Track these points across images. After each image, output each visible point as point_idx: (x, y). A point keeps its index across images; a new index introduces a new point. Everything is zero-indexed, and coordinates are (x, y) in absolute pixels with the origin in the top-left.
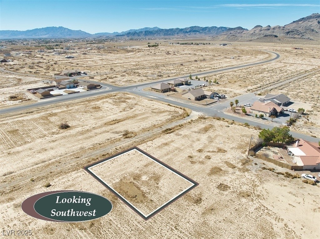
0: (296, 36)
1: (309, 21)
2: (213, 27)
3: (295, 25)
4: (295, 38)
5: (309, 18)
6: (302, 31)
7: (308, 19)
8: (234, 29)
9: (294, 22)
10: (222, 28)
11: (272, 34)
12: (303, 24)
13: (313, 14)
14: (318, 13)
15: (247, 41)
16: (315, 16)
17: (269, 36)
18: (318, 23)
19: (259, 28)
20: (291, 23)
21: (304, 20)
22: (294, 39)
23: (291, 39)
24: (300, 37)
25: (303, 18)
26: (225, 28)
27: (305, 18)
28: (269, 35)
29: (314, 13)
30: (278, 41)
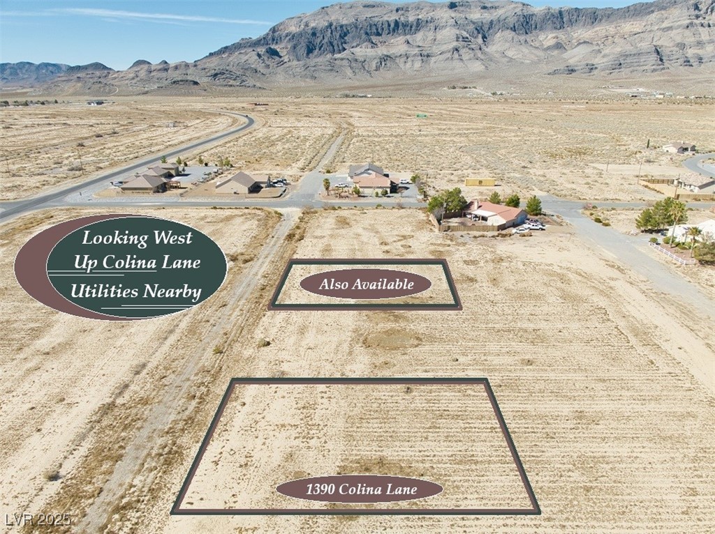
0: (232, 82)
1: (241, 53)
2: (21, 63)
3: (215, 60)
4: (231, 86)
5: (237, 47)
6: (238, 73)
7: (235, 48)
8: (85, 68)
9: (211, 54)
10: (47, 65)
11: (185, 78)
12: (231, 59)
13: (243, 39)
14: (250, 38)
15: (139, 94)
16: (248, 43)
17: (182, 83)
18: (258, 58)
19: (146, 67)
20: (207, 57)
21: (227, 50)
22: (232, 88)
23: (226, 88)
24: (238, 84)
25: (226, 48)
26: (54, 65)
27: (229, 46)
28: (181, 81)
29: (244, 37)
30: (204, 93)
